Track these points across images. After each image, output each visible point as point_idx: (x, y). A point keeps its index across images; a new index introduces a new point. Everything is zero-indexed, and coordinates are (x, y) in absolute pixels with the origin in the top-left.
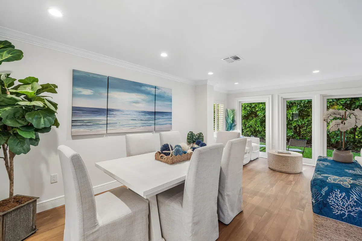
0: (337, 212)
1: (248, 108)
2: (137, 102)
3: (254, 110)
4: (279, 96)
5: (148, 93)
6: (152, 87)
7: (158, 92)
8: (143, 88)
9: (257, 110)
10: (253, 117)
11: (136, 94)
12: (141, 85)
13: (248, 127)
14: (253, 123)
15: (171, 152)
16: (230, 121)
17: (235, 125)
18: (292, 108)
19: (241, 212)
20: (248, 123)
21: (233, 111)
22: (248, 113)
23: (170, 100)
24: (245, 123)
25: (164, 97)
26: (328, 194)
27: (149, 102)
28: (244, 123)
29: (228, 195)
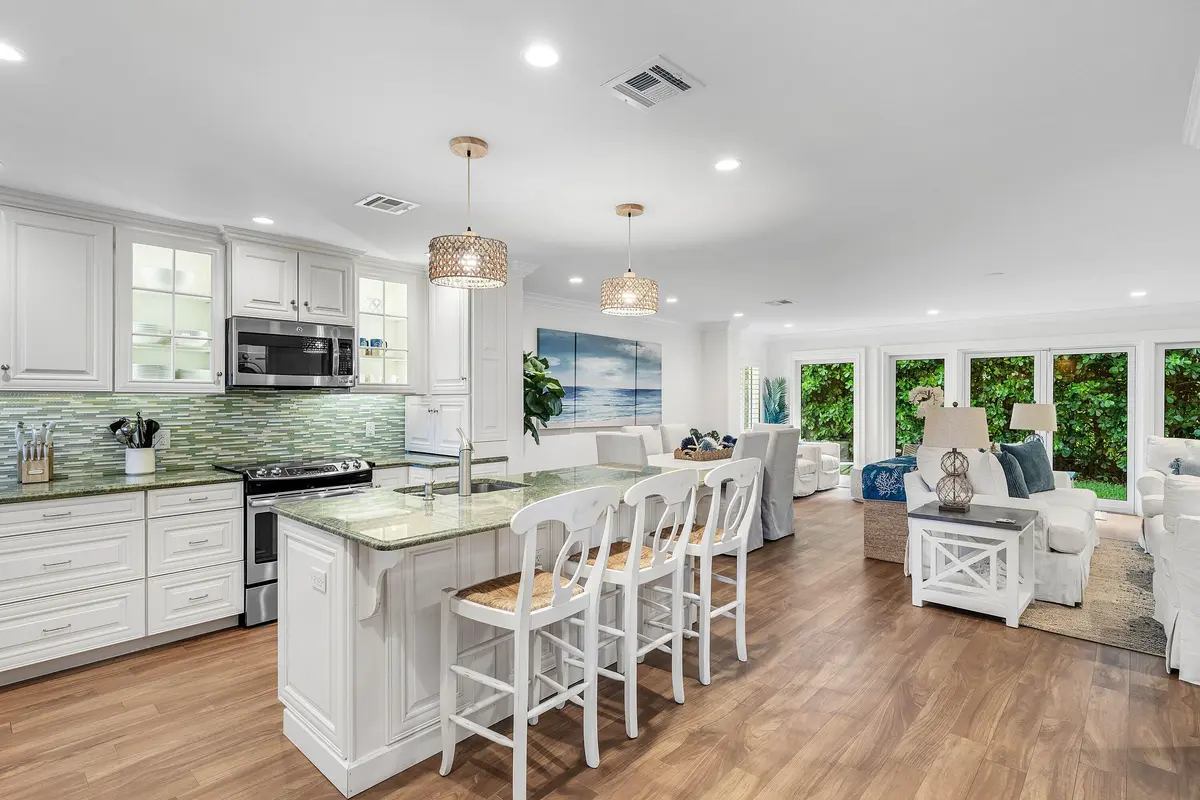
0: (882, 493)
1: (823, 372)
2: (610, 374)
3: (838, 377)
4: (879, 350)
5: (625, 356)
6: (631, 343)
7: (640, 351)
8: (620, 347)
9: (846, 376)
10: (837, 397)
11: (611, 359)
12: (616, 341)
13: (824, 425)
14: (837, 413)
15: (697, 447)
16: (774, 406)
17: (787, 416)
18: (937, 371)
19: (793, 535)
20: (823, 413)
21: (782, 383)
22: (824, 383)
23: (659, 366)
24: (816, 415)
25: (648, 361)
26: (875, 477)
27: (627, 371)
28: (813, 414)
29: (773, 503)
